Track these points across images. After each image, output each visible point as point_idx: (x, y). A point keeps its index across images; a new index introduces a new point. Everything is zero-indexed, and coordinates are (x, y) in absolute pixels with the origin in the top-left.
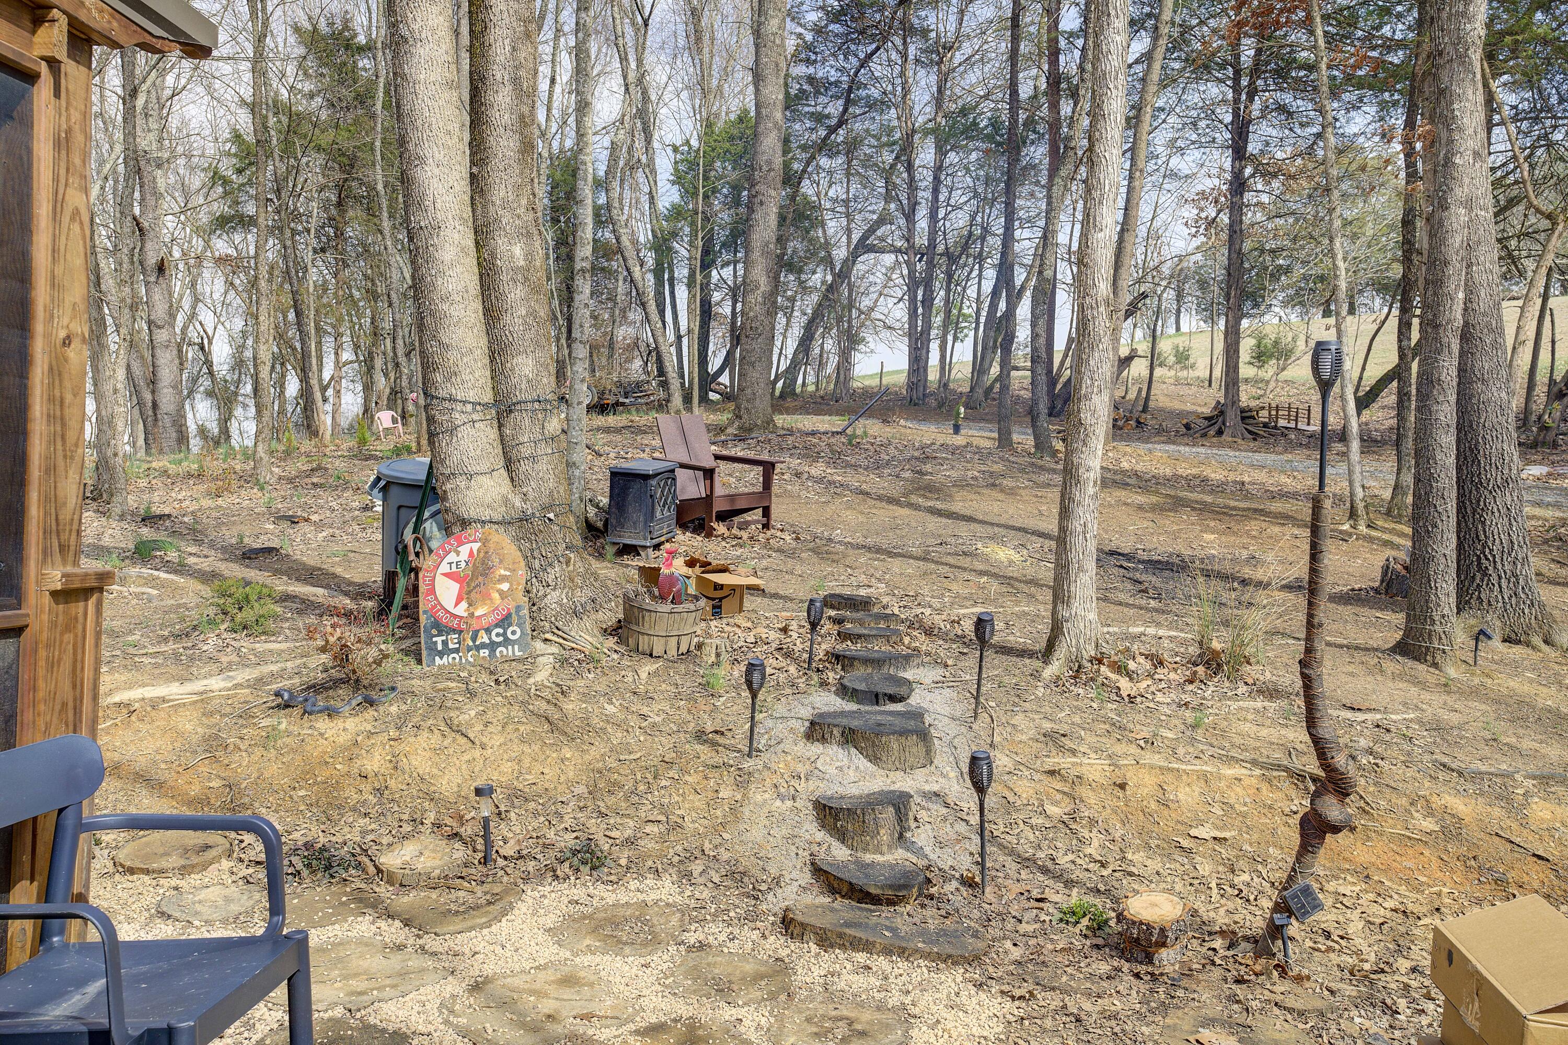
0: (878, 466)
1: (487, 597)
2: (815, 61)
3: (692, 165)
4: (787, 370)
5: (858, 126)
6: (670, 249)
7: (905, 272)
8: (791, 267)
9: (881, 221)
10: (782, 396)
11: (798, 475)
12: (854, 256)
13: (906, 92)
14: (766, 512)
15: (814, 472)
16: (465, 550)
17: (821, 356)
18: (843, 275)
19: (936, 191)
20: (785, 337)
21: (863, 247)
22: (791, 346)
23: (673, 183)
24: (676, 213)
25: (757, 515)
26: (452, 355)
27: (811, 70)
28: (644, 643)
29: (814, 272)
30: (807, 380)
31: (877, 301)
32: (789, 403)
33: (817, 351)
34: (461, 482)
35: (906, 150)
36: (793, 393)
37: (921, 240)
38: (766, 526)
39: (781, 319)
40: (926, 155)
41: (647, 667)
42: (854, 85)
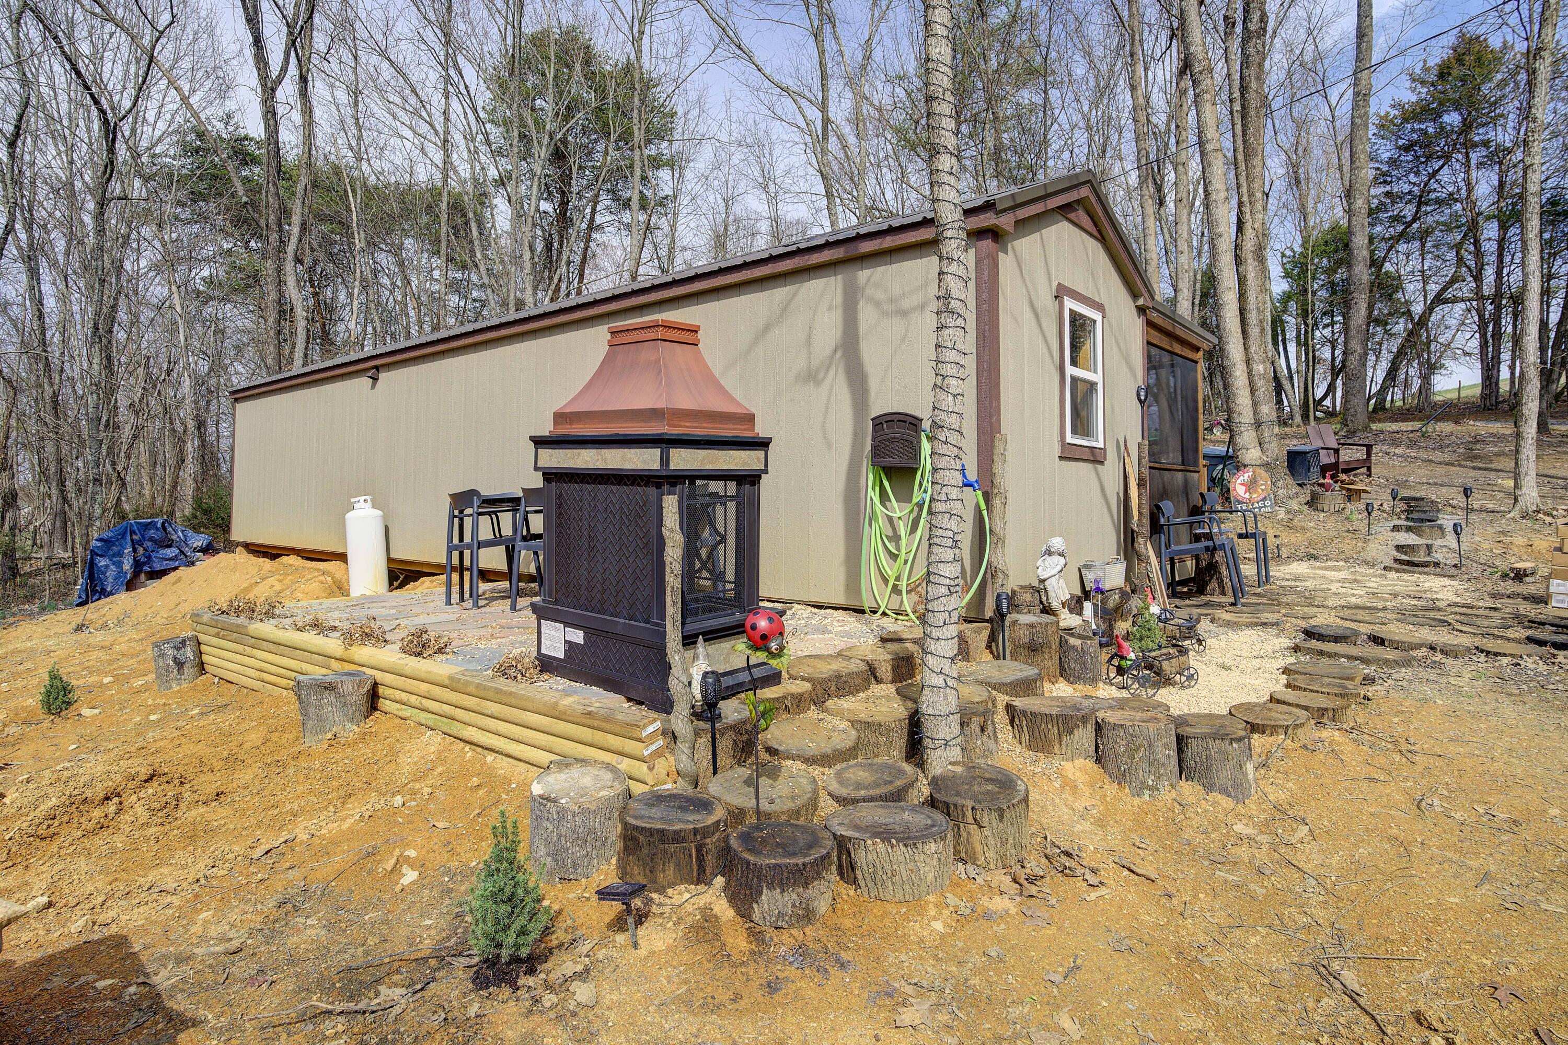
0: (1441, 448)
1: (1256, 491)
2: (1391, 182)
3: (1295, 263)
4: (1379, 392)
5: (1430, 219)
6: (1282, 321)
7: (1476, 318)
8: (1378, 322)
9: (1453, 281)
10: (1375, 410)
11: (1387, 453)
12: (1430, 309)
13: (1470, 190)
14: (1369, 469)
15: (1397, 451)
16: (1246, 475)
17: (1406, 380)
18: (1422, 322)
19: (1500, 256)
20: (1375, 369)
21: (1439, 299)
22: (1380, 375)
23: (1284, 277)
24: (1286, 298)
25: (1364, 470)
26: (1240, 408)
27: (1388, 188)
28: (1320, 506)
29: (1397, 323)
30: (1396, 397)
31: (1454, 336)
32: (1381, 415)
33: (1403, 376)
34: (1244, 451)
35: (1473, 229)
36: (1384, 409)
37: (1488, 289)
38: (1369, 476)
39: (1372, 358)
40: (1490, 231)
41: (1322, 515)
42: (1425, 190)
